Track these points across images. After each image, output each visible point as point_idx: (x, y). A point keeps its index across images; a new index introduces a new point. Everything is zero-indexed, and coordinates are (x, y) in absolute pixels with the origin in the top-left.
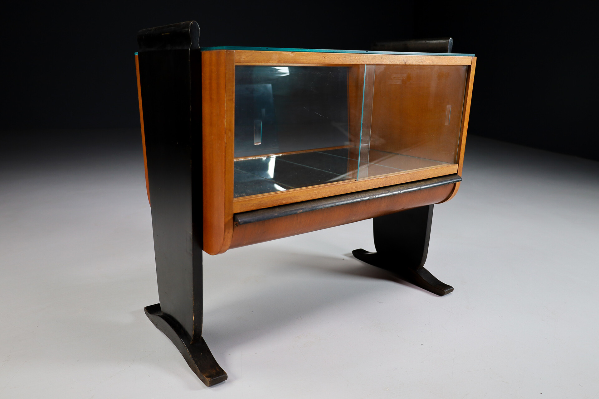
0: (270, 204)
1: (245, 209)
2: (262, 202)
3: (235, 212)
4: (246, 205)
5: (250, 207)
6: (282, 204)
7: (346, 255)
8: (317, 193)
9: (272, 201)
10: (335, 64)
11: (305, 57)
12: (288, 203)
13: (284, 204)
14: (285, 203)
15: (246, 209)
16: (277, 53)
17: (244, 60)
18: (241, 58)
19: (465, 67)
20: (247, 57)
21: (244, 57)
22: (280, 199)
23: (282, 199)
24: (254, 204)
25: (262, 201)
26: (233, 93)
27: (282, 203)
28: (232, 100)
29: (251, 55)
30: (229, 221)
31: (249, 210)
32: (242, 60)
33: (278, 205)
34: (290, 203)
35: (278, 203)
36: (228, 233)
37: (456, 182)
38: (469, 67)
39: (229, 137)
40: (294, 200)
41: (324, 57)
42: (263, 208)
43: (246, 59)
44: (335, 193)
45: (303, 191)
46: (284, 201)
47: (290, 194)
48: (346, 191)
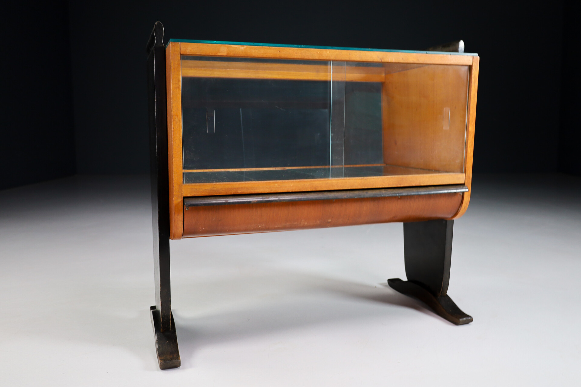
0: (223, 192)
1: (195, 193)
2: (214, 189)
3: (185, 195)
4: (196, 189)
5: (201, 192)
6: (238, 194)
7: (381, 284)
8: (278, 187)
9: (225, 189)
10: (293, 59)
11: (257, 51)
12: (244, 193)
13: (240, 194)
14: (241, 193)
15: (197, 194)
16: (225, 46)
17: (189, 51)
18: (187, 49)
19: (467, 68)
20: (193, 49)
21: (190, 49)
22: (235, 188)
23: (238, 188)
24: (205, 189)
26: (179, 81)
27: (238, 192)
28: (178, 88)
29: (197, 47)
30: (178, 203)
31: (200, 195)
32: (188, 51)
33: (233, 194)
34: (246, 193)
35: (233, 192)
36: (178, 215)
37: (463, 193)
38: (470, 67)
39: (176, 123)
40: (251, 190)
41: (279, 51)
42: (216, 194)
43: (192, 51)
44: (300, 189)
45: (262, 183)
46: (240, 190)
47: (246, 184)
48: (315, 188)
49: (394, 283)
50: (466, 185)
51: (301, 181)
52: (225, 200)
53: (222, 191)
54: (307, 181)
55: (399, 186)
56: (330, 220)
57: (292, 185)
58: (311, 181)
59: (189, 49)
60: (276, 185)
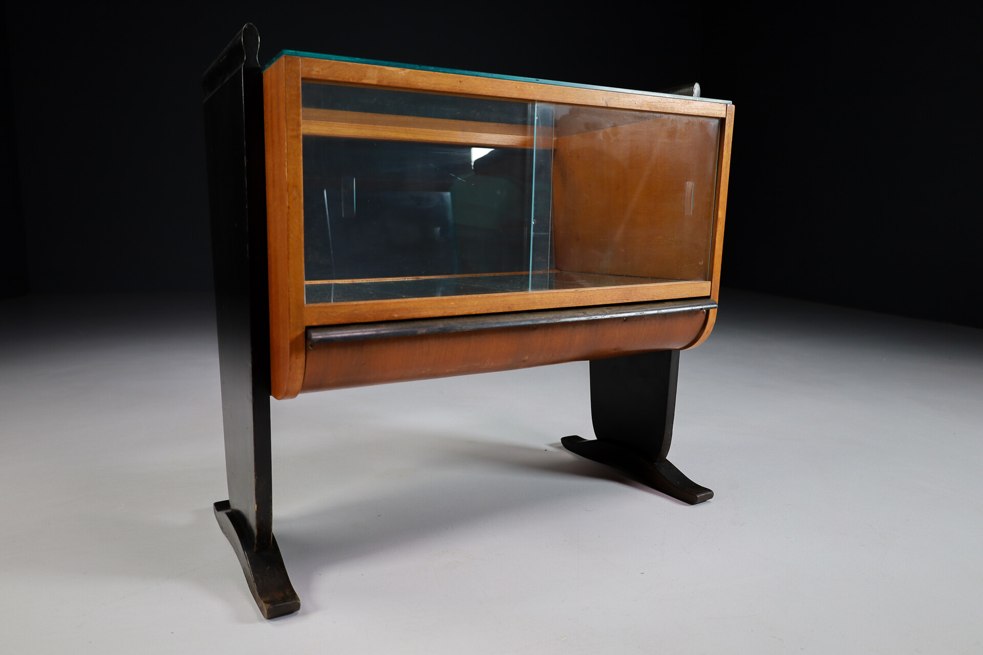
0: (371, 316)
1: (325, 320)
2: (356, 312)
3: (308, 324)
4: (327, 314)
5: (335, 317)
6: (393, 319)
7: (551, 445)
8: (455, 306)
9: (374, 311)
10: (480, 95)
11: (425, 79)
12: (403, 318)
13: (397, 319)
14: (398, 317)
15: (328, 321)
16: (375, 68)
17: (316, 73)
18: (313, 70)
19: (717, 121)
20: (322, 69)
21: (318, 70)
22: (389, 310)
23: (393, 310)
24: (342, 313)
25: (356, 310)
26: (298, 125)
27: (393, 317)
28: (297, 137)
29: (330, 67)
30: (297, 338)
31: (333, 323)
32: (314, 73)
33: (385, 319)
34: (407, 318)
35: (386, 317)
36: (297, 358)
37: (708, 310)
38: (722, 121)
39: (295, 199)
40: (415, 313)
41: (460, 82)
42: (358, 321)
43: (321, 73)
44: (488, 310)
45: (431, 300)
46: (397, 313)
47: (406, 302)
48: (509, 307)
49: (571, 443)
50: (712, 298)
51: (489, 297)
52: (375, 331)
53: (369, 315)
54: (498, 296)
55: (626, 301)
56: (527, 358)
57: (476, 303)
58: (504, 296)
59: (316, 69)
60: (452, 303)
